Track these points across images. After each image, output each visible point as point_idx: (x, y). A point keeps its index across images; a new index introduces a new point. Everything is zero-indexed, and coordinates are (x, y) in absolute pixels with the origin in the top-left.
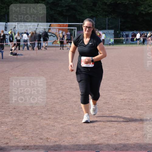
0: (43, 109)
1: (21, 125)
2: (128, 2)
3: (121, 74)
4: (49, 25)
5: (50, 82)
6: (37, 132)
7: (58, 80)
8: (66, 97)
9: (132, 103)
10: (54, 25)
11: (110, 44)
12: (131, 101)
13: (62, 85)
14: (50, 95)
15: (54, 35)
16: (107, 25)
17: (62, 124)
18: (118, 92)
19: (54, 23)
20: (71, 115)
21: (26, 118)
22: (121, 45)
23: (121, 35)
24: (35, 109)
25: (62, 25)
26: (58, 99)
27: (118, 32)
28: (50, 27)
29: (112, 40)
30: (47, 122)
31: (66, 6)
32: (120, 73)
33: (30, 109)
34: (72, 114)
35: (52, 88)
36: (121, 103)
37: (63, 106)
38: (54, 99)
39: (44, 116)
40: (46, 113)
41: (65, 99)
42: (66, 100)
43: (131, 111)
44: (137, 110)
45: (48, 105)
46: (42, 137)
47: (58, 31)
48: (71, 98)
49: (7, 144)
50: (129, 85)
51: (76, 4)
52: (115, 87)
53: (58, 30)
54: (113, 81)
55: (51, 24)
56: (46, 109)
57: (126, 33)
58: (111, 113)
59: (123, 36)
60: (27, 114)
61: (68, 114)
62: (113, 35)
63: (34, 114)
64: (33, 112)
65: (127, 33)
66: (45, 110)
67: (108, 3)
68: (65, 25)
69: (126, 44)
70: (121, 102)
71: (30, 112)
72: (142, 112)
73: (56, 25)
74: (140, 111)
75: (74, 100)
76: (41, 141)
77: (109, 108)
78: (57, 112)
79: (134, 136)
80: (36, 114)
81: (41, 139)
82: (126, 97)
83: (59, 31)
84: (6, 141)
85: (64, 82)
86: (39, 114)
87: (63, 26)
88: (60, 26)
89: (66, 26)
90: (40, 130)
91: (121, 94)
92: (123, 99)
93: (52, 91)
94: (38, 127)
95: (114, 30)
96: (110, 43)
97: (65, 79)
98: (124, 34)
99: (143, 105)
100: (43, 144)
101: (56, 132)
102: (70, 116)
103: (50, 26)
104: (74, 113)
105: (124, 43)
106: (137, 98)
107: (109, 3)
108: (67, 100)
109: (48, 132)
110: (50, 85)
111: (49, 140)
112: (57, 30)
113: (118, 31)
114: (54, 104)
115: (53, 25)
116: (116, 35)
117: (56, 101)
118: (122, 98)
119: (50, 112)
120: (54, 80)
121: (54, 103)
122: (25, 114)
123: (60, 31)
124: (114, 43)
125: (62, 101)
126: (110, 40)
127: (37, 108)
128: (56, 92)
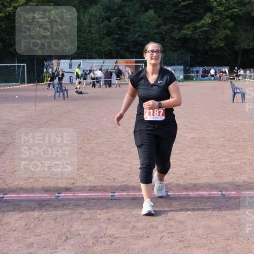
1: (87, 165)
2: (198, 36)
6: (104, 172)
10: (121, 61)
11: (179, 81)
12: (201, 139)
16: (176, 60)
17: (130, 163)
18: (188, 131)
19: (120, 59)
21: (92, 158)
23: (191, 71)
24: (101, 148)
26: (125, 138)
29: (182, 77)
30: (113, 162)
31: (133, 42)
33: (96, 148)
38: (121, 138)
39: (111, 156)
43: (202, 150)
44: (207, 149)
46: (109, 177)
49: (73, 184)
50: (200, 122)
52: (185, 126)
53: (124, 66)
58: (180, 152)
59: (193, 72)
62: (183, 71)
64: (99, 151)
65: (197, 69)
66: (112, 149)
67: (177, 38)
69: (196, 80)
70: (191, 140)
71: (96, 152)
72: (213, 150)
74: (211, 150)
76: (108, 181)
77: (178, 147)
78: (124, 152)
79: (205, 175)
80: (103, 154)
81: (108, 179)
82: (196, 136)
83: (125, 68)
84: (73, 181)
86: (105, 153)
87: (130, 62)
88: (127, 62)
89: (133, 63)
90: (107, 170)
91: (191, 133)
92: (194, 138)
94: (104, 167)
95: (183, 66)
98: (194, 70)
99: (214, 143)
100: (110, 185)
101: (123, 172)
103: (116, 62)
105: (194, 79)
106: (208, 136)
109: (115, 172)
111: (116, 181)
113: (188, 67)
115: (119, 61)
116: (186, 71)
117: (123, 140)
118: (192, 137)
119: (117, 151)
121: (122, 143)
122: (91, 154)
123: (127, 67)
126: (179, 76)
128: (123, 131)
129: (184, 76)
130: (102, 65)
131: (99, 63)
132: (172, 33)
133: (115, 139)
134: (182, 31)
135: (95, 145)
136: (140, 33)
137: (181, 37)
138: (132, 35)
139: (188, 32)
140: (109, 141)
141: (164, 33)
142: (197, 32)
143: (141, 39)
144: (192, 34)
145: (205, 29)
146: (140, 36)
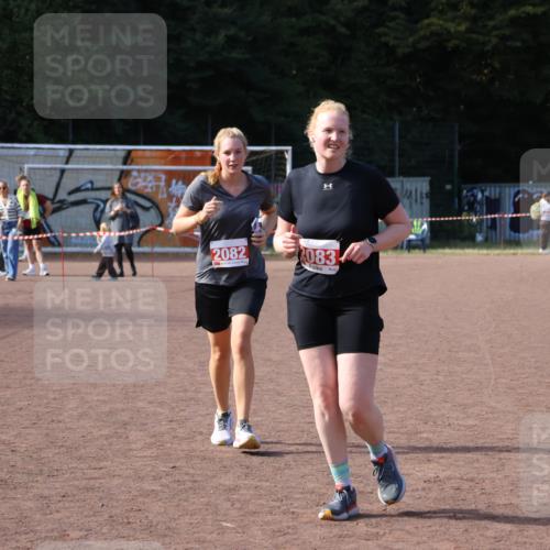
0: (94, 515)
3: (440, 378)
4: (123, 154)
5: (123, 410)
7: (161, 404)
8: (192, 471)
9: (471, 496)
10: (148, 154)
11: (411, 246)
12: (466, 486)
13: (174, 425)
14: (122, 464)
15: (147, 204)
16: (397, 152)
19: (145, 144)
20: (209, 537)
22: (462, 247)
23: (465, 201)
24: (57, 516)
25: (184, 155)
26: (157, 478)
27: (448, 187)
28: (125, 163)
29: (420, 227)
31: (201, 66)
32: (438, 373)
33: (38, 516)
34: (214, 535)
35: (133, 435)
36: (423, 494)
37: (178, 506)
38: (141, 479)
40: (105, 530)
41: (186, 478)
42: (189, 484)
43: (462, 524)
45: (115, 504)
47: (162, 184)
48: (214, 477)
50: (471, 422)
51: (247, 56)
52: (406, 433)
53: (163, 177)
54: (402, 409)
55: (129, 152)
56: (106, 516)
57: (487, 193)
59: (472, 209)
60: (24, 536)
61: (196, 535)
62: (427, 202)
63: (56, 534)
64: (50, 526)
65: (492, 191)
66: (101, 519)
67: (400, 51)
68: (198, 154)
69: (489, 243)
70: (424, 489)
71: (39, 528)
73: (154, 154)
74: (499, 526)
75: (227, 483)
82: (448, 473)
83: (168, 184)
85: (186, 413)
87: (191, 159)
92: (437, 480)
93: (134, 446)
95: (428, 179)
96: (410, 241)
97: (191, 399)
98: (480, 196)
99: (516, 501)
102: (204, 542)
103: (128, 158)
104: (223, 531)
105: (479, 238)
106: (494, 475)
107: (407, 50)
108: (195, 481)
110: (125, 424)
112: (158, 179)
113: (451, 182)
114: (140, 499)
115: (140, 153)
116: (441, 203)
117: (147, 486)
118: (431, 475)
119: (120, 527)
120: (140, 404)
121: (141, 495)
122: (18, 537)
123: (174, 181)
124: (428, 241)
125: (175, 485)
127: (68, 514)
128: (148, 453)
129: (431, 224)
130: (63, 171)
131: (47, 158)
132: (380, 30)
133: (116, 481)
134: (426, 21)
135: (30, 504)
136: (232, 31)
137: (422, 45)
138: (198, 36)
139: (452, 27)
140: (88, 489)
141: (343, 30)
142: (491, 23)
143: (236, 55)
144: (469, 31)
145: (529, 9)
146: (232, 41)
